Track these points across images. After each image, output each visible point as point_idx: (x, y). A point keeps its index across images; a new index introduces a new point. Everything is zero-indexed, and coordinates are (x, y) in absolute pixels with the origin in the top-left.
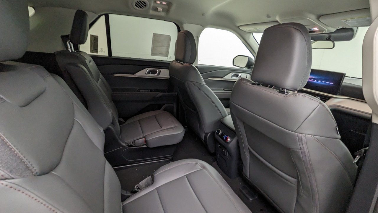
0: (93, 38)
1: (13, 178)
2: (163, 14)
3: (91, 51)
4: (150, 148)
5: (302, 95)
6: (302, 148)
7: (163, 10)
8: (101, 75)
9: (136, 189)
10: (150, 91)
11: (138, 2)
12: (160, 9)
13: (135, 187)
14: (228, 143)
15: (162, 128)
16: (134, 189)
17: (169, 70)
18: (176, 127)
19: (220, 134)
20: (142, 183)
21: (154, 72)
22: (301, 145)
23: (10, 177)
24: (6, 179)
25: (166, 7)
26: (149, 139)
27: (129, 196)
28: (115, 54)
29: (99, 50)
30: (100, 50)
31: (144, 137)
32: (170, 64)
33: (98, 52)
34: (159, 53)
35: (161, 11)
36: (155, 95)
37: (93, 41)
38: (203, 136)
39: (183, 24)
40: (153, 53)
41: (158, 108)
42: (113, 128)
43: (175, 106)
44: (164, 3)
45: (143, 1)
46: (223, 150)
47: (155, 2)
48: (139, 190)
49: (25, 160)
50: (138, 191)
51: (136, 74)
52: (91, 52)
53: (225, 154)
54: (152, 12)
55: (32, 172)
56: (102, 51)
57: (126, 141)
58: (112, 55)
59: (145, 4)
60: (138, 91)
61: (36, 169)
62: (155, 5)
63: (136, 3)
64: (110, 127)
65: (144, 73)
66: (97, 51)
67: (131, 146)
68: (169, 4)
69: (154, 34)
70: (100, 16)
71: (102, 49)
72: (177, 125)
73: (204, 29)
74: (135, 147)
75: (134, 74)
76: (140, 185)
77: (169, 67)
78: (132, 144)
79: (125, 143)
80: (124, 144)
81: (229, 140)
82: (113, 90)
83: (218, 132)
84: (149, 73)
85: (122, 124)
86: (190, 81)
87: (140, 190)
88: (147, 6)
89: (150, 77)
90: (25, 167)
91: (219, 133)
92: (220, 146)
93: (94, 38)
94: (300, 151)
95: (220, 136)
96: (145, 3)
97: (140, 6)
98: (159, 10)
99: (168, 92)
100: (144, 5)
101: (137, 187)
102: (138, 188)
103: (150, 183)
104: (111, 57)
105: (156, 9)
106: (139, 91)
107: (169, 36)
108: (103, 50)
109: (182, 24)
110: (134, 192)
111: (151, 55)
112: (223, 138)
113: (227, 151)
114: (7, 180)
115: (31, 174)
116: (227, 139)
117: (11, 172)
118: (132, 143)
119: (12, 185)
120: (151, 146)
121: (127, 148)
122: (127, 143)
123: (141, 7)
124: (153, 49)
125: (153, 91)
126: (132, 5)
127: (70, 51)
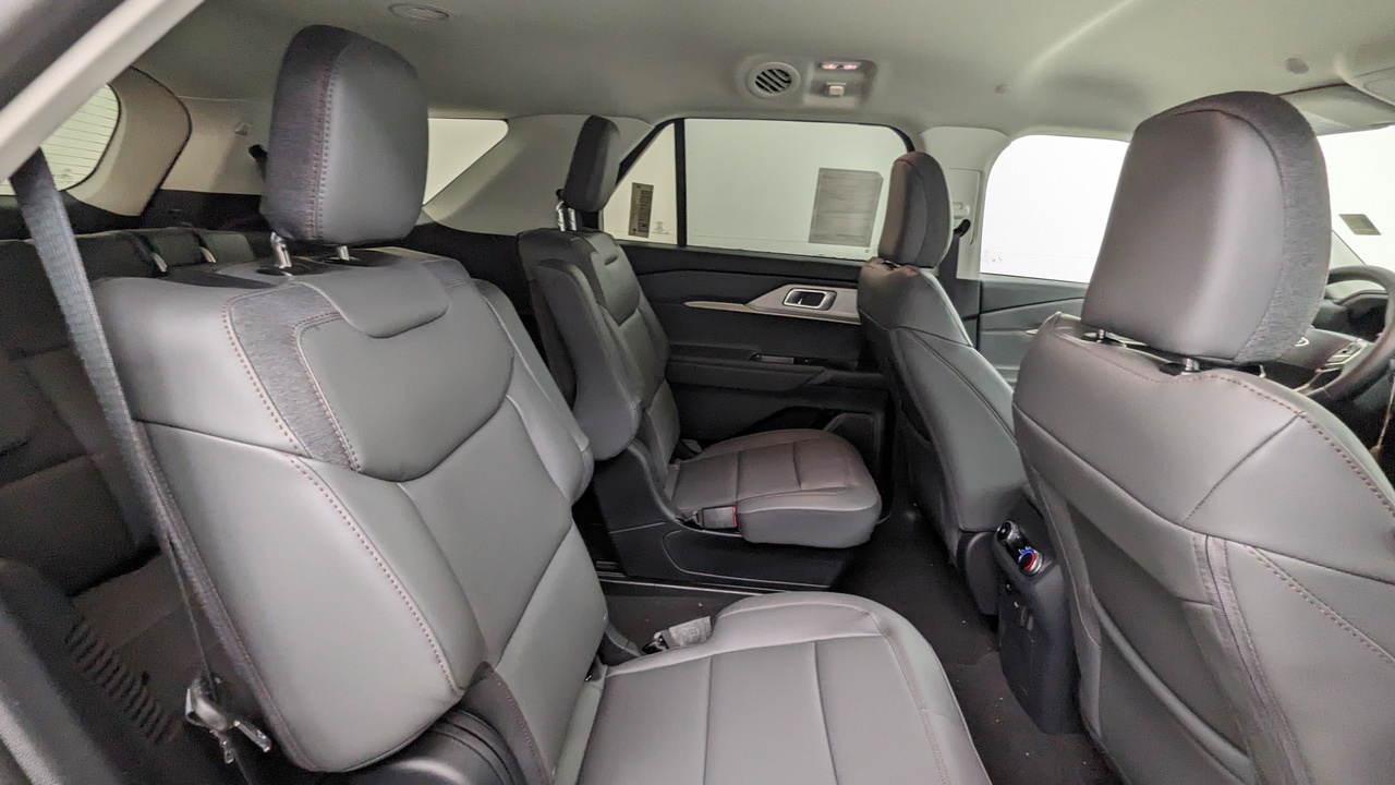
0: (639, 191)
1: (311, 458)
2: (849, 102)
3: (632, 232)
4: (750, 543)
5: (1227, 377)
6: (1216, 599)
7: (848, 91)
8: (643, 299)
9: (656, 644)
10: (796, 362)
11: (763, 73)
12: (837, 88)
13: (657, 636)
14: (1032, 576)
15: (800, 484)
16: (652, 640)
17: (855, 291)
18: (849, 489)
19: (1009, 537)
20: (680, 631)
21: (813, 299)
22: (1211, 585)
23: (306, 454)
24: (301, 455)
25: (859, 77)
26: (747, 510)
27: (633, 657)
28: (694, 240)
29: (653, 226)
30: (656, 226)
31: (735, 505)
32: (859, 268)
33: (650, 234)
34: (838, 235)
35: (842, 93)
36: (809, 376)
37: (638, 202)
38: (953, 542)
39: (925, 128)
40: (816, 236)
41: (818, 420)
42: (645, 456)
43: (877, 421)
44: (849, 67)
45: (780, 71)
46: (1016, 604)
47: (819, 66)
48: (662, 648)
49: (340, 432)
50: (660, 650)
51: (753, 302)
52: (630, 234)
53: (1023, 621)
54: (810, 100)
55: (350, 462)
56: (662, 232)
57: (680, 509)
58: (688, 243)
59: (787, 79)
60: (753, 358)
61: (359, 458)
62: (821, 76)
63: (759, 77)
64: (634, 450)
65: (779, 301)
66: (647, 232)
67: (692, 524)
68: (868, 68)
69: (821, 170)
70: (659, 128)
71: (660, 223)
72: (855, 483)
73: (1008, 144)
74: (704, 531)
75: (745, 301)
76: (670, 635)
77: (857, 282)
78: (695, 518)
79: (676, 512)
80: (672, 516)
81: (1037, 565)
82: (674, 349)
83: (1004, 531)
84: (795, 299)
85: (689, 458)
86: (910, 329)
87: (668, 648)
88: (793, 83)
89: (795, 313)
90: (337, 444)
91: (1006, 534)
92: (1008, 586)
93: (643, 192)
94: (1211, 613)
95: (1007, 546)
96: (787, 75)
97: (772, 87)
98: (832, 92)
99: (858, 370)
100: (784, 81)
101: (661, 637)
102: (663, 643)
103: (704, 639)
104: (683, 249)
105: (823, 90)
106: (759, 360)
107: (877, 173)
108: (664, 227)
109: (920, 129)
110: (649, 650)
111: (811, 241)
112: (1015, 556)
113: (1030, 612)
114: (301, 458)
115: (346, 463)
116: (1029, 559)
117: (310, 444)
118: (697, 515)
119: (307, 469)
120: (754, 537)
121: (679, 528)
122: (684, 516)
123: (775, 89)
124: (818, 220)
125: (806, 364)
126: (746, 84)
127: (563, 229)
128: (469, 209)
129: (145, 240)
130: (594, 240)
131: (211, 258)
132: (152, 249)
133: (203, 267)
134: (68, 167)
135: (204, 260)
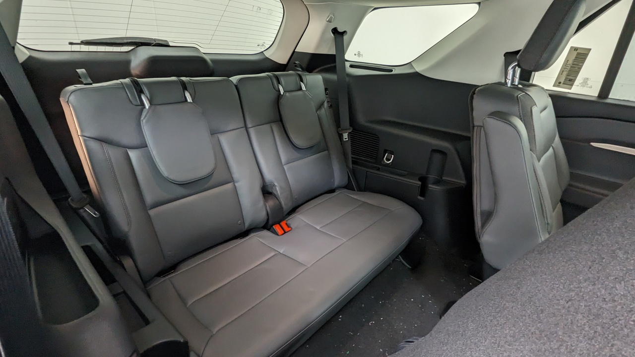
0: (575, 53)
3: (557, 84)
8: (557, 138)
29: (578, 81)
33: (574, 87)
37: (570, 62)
52: (554, 86)
56: (584, 84)
58: (610, 96)
66: (572, 85)
93: (579, 54)
104: (603, 100)
108: (589, 82)
127: (509, 85)
128: (441, 64)
129: (277, 78)
130: (532, 92)
131: (304, 88)
132: (279, 82)
133: (300, 93)
134: (264, 41)
135: (301, 89)
